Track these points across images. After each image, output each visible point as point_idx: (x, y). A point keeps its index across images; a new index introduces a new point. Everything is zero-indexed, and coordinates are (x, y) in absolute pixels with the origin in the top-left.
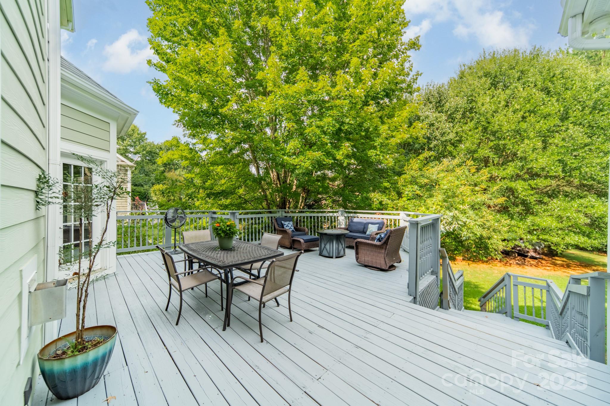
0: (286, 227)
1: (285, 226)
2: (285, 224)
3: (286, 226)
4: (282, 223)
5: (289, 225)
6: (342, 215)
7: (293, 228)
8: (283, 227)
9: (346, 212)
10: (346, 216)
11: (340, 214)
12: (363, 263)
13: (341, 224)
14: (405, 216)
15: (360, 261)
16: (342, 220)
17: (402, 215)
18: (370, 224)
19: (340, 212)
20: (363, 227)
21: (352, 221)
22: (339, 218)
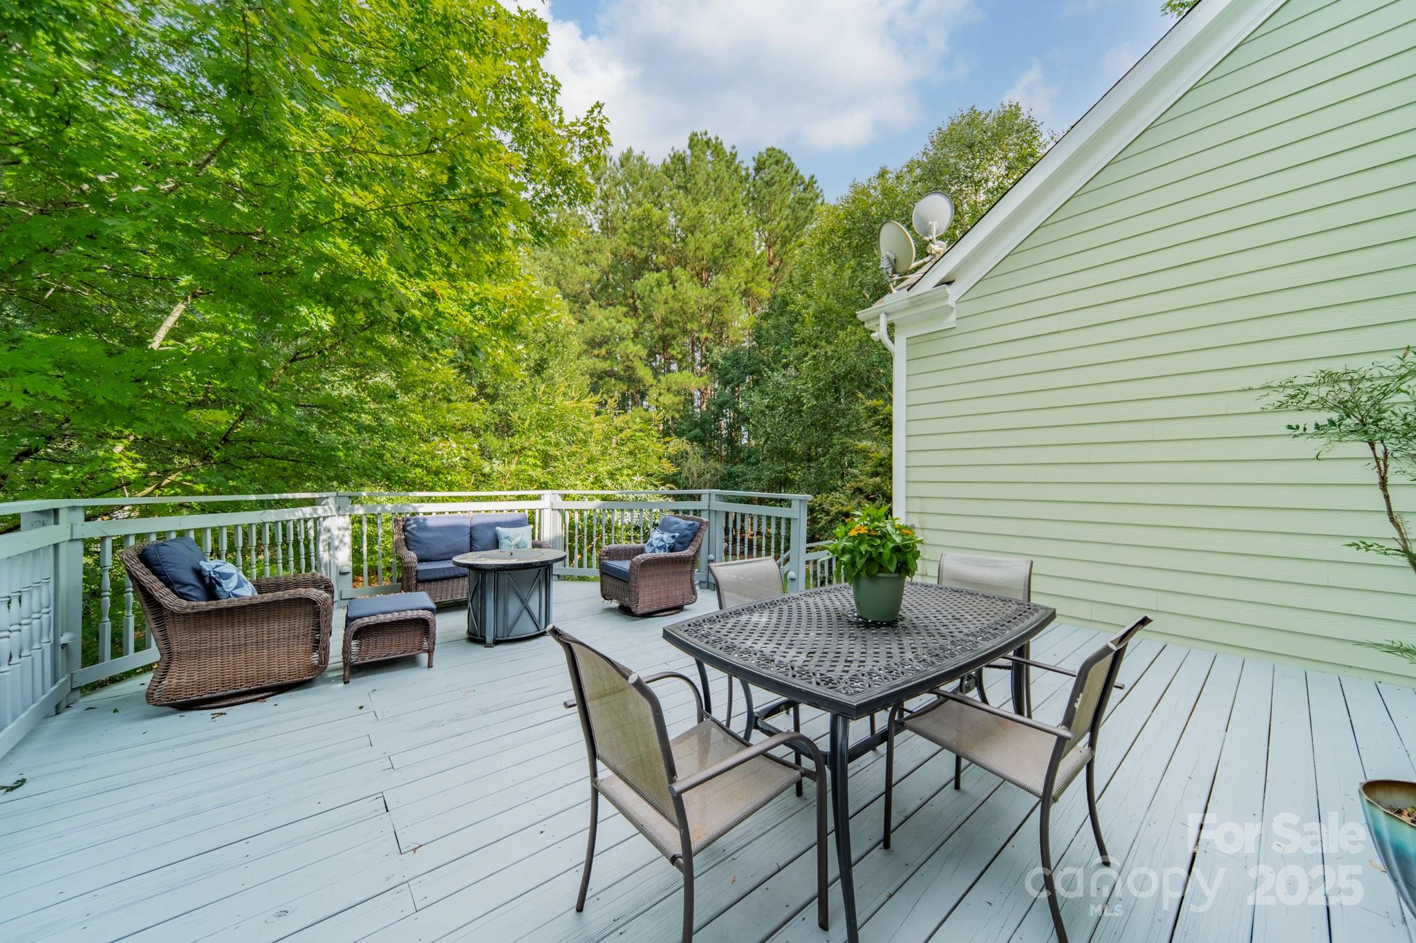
1: (225, 586)
2: (227, 576)
6: (339, 509)
10: (359, 512)
11: (334, 509)
12: (647, 610)
13: (336, 543)
14: (559, 499)
15: (641, 608)
16: (339, 529)
17: (549, 498)
18: (498, 528)
19: (331, 501)
20: (467, 539)
21: (423, 527)
22: (326, 523)
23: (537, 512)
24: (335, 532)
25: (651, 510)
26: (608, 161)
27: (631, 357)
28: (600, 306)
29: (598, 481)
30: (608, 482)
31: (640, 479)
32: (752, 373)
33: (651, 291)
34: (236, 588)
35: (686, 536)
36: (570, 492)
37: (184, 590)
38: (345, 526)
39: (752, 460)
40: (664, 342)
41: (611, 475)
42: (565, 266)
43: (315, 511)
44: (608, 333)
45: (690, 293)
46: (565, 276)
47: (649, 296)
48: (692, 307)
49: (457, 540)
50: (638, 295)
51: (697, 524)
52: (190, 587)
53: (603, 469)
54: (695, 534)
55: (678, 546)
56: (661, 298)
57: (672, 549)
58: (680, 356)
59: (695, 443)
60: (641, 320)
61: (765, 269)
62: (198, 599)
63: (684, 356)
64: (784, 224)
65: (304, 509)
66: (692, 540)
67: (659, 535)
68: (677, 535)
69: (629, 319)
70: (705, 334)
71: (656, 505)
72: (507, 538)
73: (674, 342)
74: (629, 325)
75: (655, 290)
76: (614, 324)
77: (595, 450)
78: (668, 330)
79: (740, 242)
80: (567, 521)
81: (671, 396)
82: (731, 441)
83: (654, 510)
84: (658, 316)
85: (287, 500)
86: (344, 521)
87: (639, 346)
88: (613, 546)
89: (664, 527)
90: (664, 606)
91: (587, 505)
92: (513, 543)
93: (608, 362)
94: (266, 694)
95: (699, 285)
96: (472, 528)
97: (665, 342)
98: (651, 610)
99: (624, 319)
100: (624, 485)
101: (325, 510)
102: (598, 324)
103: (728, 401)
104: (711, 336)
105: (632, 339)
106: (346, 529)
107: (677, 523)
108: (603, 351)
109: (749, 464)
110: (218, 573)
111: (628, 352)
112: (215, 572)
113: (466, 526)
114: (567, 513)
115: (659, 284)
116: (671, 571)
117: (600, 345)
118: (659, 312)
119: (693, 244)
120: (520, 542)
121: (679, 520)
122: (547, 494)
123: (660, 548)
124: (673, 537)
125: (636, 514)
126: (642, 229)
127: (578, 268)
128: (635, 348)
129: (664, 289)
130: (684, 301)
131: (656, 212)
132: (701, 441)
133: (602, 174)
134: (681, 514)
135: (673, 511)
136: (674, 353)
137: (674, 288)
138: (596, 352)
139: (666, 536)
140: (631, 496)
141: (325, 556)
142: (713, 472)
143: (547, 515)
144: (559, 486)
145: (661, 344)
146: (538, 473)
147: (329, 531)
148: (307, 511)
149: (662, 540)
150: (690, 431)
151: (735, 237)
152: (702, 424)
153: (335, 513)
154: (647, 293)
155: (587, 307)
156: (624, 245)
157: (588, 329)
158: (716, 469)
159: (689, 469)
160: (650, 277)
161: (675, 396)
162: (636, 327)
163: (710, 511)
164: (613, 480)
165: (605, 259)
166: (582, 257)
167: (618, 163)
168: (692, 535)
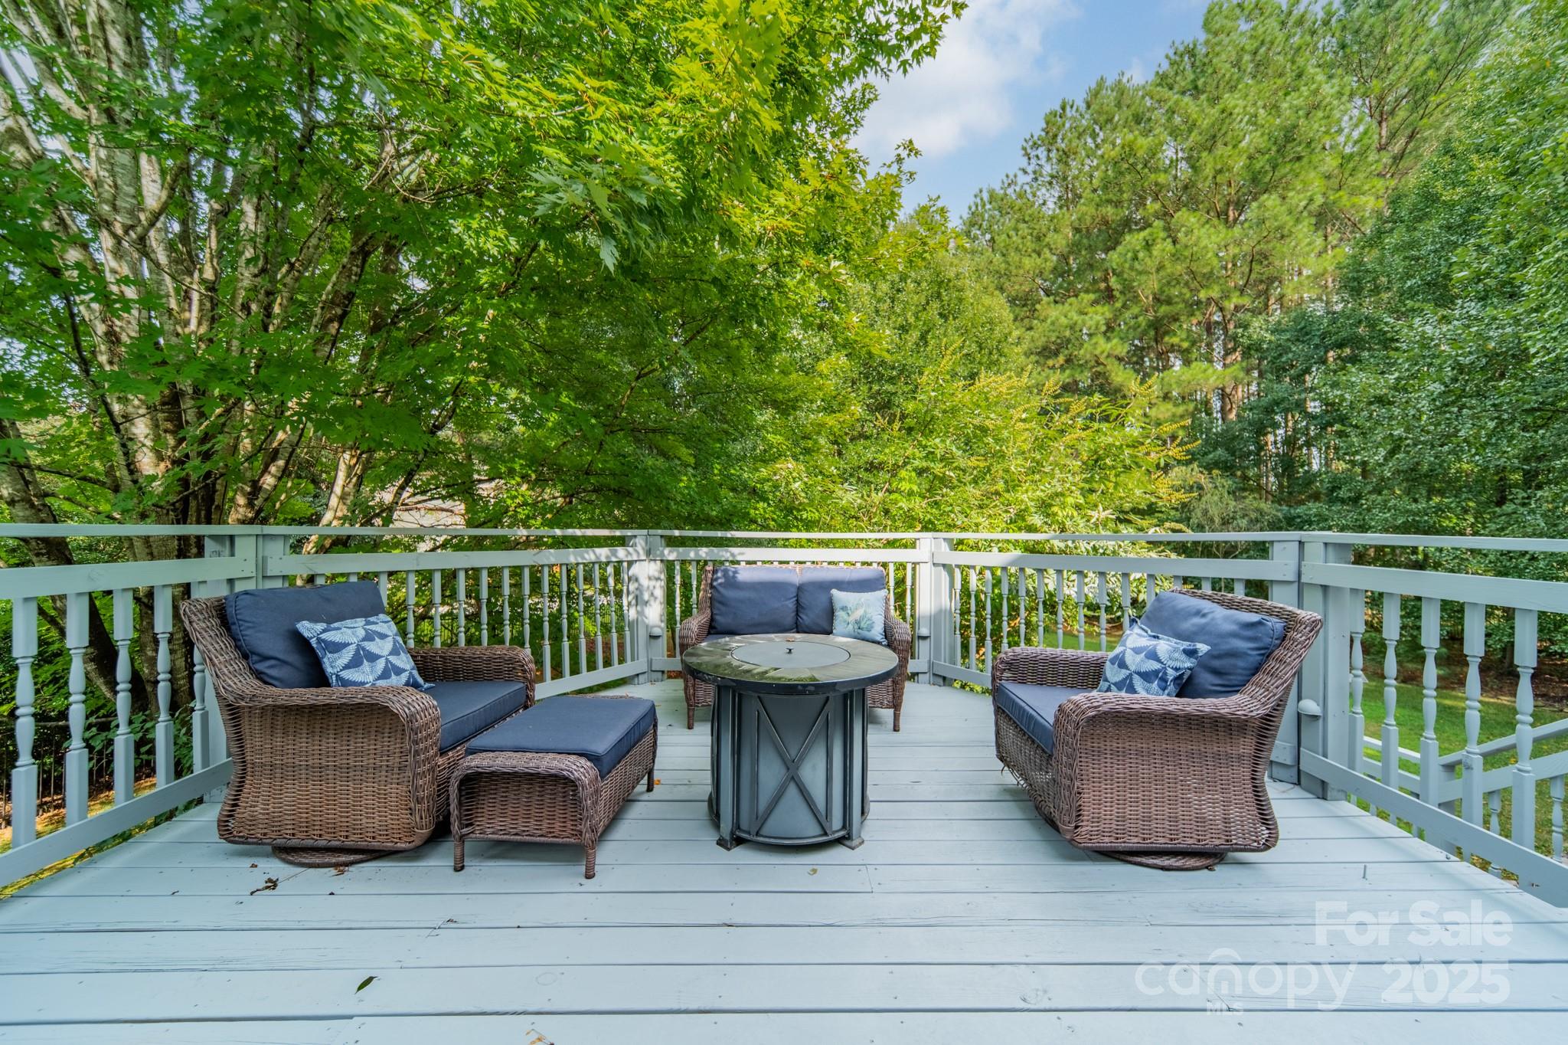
0: (355, 663)
1: (333, 664)
2: (337, 647)
3: (346, 656)
4: (302, 644)
5: (372, 647)
6: (648, 553)
7: (405, 662)
8: (318, 678)
9: (672, 542)
10: (672, 557)
11: (641, 552)
12: (1107, 842)
13: (646, 596)
14: (945, 547)
15: (1088, 832)
16: (650, 578)
17: (928, 547)
18: (834, 592)
19: (640, 543)
20: (791, 604)
21: (732, 583)
22: (635, 570)
23: (909, 567)
24: (645, 582)
25: (1126, 575)
26: (1068, 109)
27: (1102, 360)
28: (1056, 302)
29: (1019, 520)
30: (1037, 520)
31: (1104, 515)
32: (1340, 345)
33: (1135, 258)
34: (347, 667)
35: (1233, 654)
36: (970, 536)
37: (261, 667)
38: (656, 574)
39: (1343, 493)
40: (1156, 329)
41: (1044, 506)
42: (1008, 263)
43: (614, 554)
44: (1067, 333)
45: (1204, 242)
46: (1008, 275)
47: (1132, 268)
48: (1211, 261)
49: (777, 605)
50: (1114, 271)
51: (1275, 624)
52: (273, 662)
53: (1027, 496)
54: (1267, 653)
55: (1207, 679)
56: (1151, 264)
57: (1186, 687)
58: (1185, 345)
59: (1216, 472)
60: (1118, 305)
61: (1372, 157)
62: (286, 684)
63: (1194, 343)
64: (1422, 61)
65: (598, 550)
66: (1256, 670)
67: (1145, 642)
68: (1203, 648)
69: (1099, 308)
70: (1235, 300)
71: (1139, 564)
72: (844, 608)
73: (1174, 327)
74: (1100, 314)
75: (1141, 255)
76: (1075, 318)
77: (1016, 465)
78: (1164, 309)
79: (1312, 128)
80: (958, 585)
81: (1170, 406)
82: (1288, 465)
83: (1134, 576)
84: (1146, 298)
85: (574, 538)
86: (654, 568)
87: (1115, 341)
88: (1022, 649)
89: (1160, 620)
90: (1161, 842)
91: (995, 558)
92: (851, 619)
93: (1068, 372)
94: (352, 858)
95: (1221, 227)
96: (800, 589)
97: (1159, 328)
98: (1121, 846)
99: (1091, 310)
100: (1068, 523)
101: (629, 553)
102: (1053, 323)
103: (1283, 400)
104: (1246, 301)
105: (1105, 333)
106: (658, 579)
107: (1199, 613)
108: (1061, 359)
109: (1332, 501)
110: (324, 641)
111: (1097, 352)
112: (319, 641)
113: (791, 585)
114: (957, 573)
115: (1148, 245)
116: (1184, 747)
117: (1056, 354)
118: (1148, 286)
119: (1209, 166)
120: (862, 617)
121: (1206, 605)
122: (926, 541)
123: (1147, 676)
124: (1191, 653)
125: (1092, 579)
126: (1121, 173)
127: (1026, 261)
128: (1109, 345)
129: (1156, 251)
130: (1193, 258)
131: (1143, 143)
132: (1227, 468)
133: (1059, 129)
134: (1207, 589)
135: (1186, 580)
136: (1175, 340)
137: (1174, 242)
138: (1050, 363)
139: (1165, 646)
140: (1083, 546)
141: (632, 614)
142: (1253, 515)
143: (925, 574)
144: (951, 527)
145: (1152, 333)
146: (918, 505)
147: (637, 580)
148: (603, 553)
149: (1153, 655)
150: (1205, 454)
151: (1301, 121)
152: (1227, 440)
153: (643, 557)
154: (1127, 265)
155: (1038, 307)
156: (1092, 210)
157: (1040, 335)
158: (1261, 512)
159: (1205, 512)
160: (1133, 240)
161: (1176, 405)
162: (1109, 315)
163: (1301, 587)
164: (1048, 515)
165: (1061, 240)
166: (1030, 245)
167: (1083, 106)
168: (1254, 657)
